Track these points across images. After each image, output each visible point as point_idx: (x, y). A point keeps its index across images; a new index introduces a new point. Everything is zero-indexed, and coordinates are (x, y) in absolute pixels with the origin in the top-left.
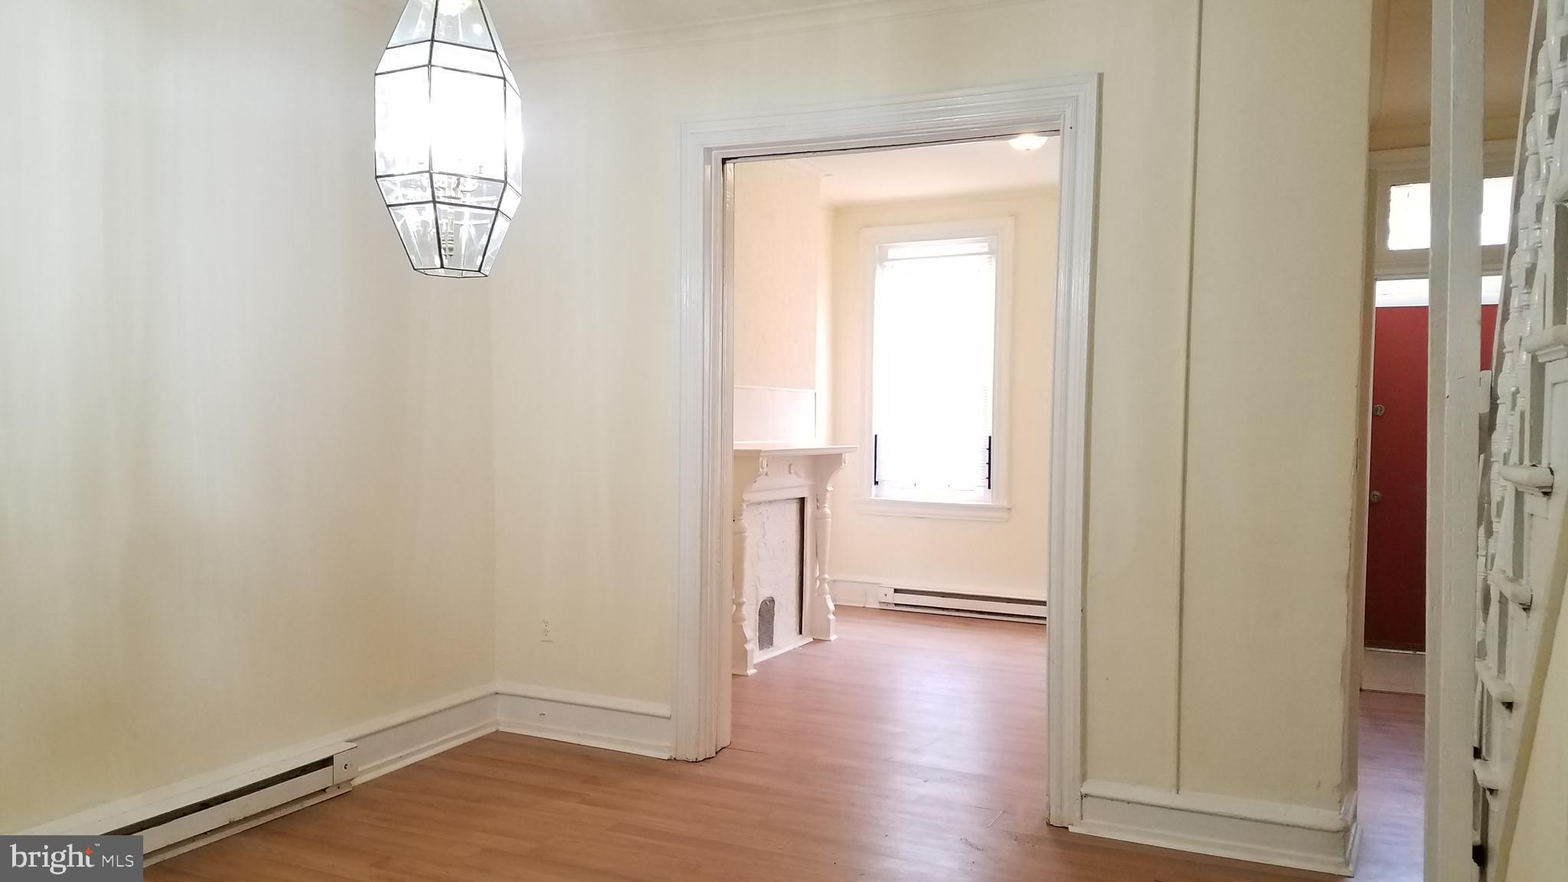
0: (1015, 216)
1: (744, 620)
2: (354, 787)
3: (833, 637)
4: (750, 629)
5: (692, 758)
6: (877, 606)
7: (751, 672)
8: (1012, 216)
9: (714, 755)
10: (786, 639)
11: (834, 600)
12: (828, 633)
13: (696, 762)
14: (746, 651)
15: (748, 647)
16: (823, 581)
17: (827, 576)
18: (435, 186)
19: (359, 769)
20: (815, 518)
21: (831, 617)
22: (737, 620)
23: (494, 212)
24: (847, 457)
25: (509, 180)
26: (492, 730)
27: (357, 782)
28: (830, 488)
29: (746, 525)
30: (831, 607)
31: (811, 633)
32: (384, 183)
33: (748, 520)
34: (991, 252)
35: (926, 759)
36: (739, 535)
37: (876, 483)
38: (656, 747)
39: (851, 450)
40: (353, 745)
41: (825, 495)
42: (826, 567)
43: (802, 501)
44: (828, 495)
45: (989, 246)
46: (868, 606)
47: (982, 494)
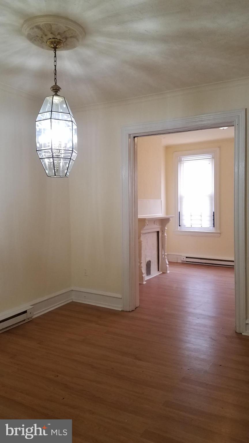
0: (220, 147)
1: (142, 268)
2: (33, 319)
3: (168, 272)
4: (144, 271)
5: (128, 310)
6: (181, 262)
7: (144, 283)
8: (219, 147)
9: (134, 309)
10: (155, 273)
11: (168, 260)
12: (167, 271)
13: (129, 312)
14: (143, 277)
15: (144, 275)
16: (165, 255)
17: (166, 254)
18: (53, 152)
19: (35, 313)
20: (162, 237)
21: (168, 266)
22: (140, 267)
23: (70, 159)
24: (171, 219)
25: (74, 150)
26: (71, 301)
27: (33, 317)
28: (166, 228)
29: (142, 240)
30: (167, 263)
31: (162, 271)
32: (39, 152)
33: (142, 239)
34: (213, 158)
35: (198, 311)
36: (140, 243)
37: (180, 226)
38: (118, 307)
39: (172, 217)
40: (32, 307)
41: (165, 230)
42: (166, 252)
43: (158, 232)
44: (166, 230)
45: (212, 156)
46: (178, 262)
47: (212, 229)
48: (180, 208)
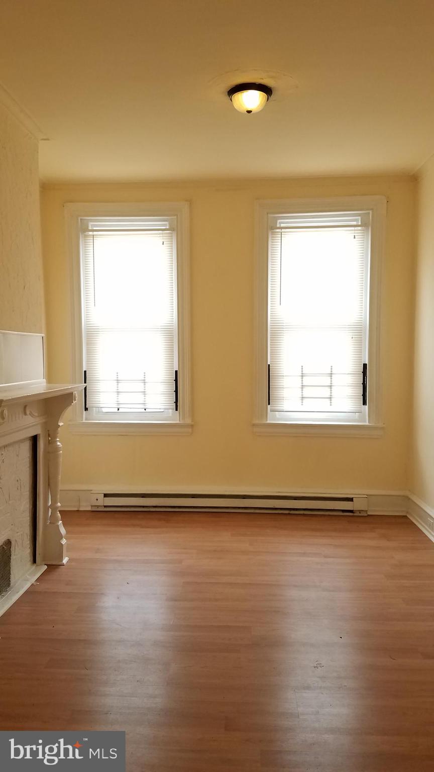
0: (189, 201)
3: (64, 561)
6: (89, 509)
8: (186, 201)
10: (23, 577)
12: (61, 559)
16: (54, 508)
17: (59, 504)
20: (47, 453)
21: (63, 541)
28: (61, 424)
30: (63, 532)
31: (44, 563)
34: (171, 229)
37: (86, 409)
41: (57, 430)
42: (58, 498)
43: (34, 439)
44: (60, 430)
45: (170, 225)
46: (81, 509)
47: (171, 415)
48: (88, 361)
